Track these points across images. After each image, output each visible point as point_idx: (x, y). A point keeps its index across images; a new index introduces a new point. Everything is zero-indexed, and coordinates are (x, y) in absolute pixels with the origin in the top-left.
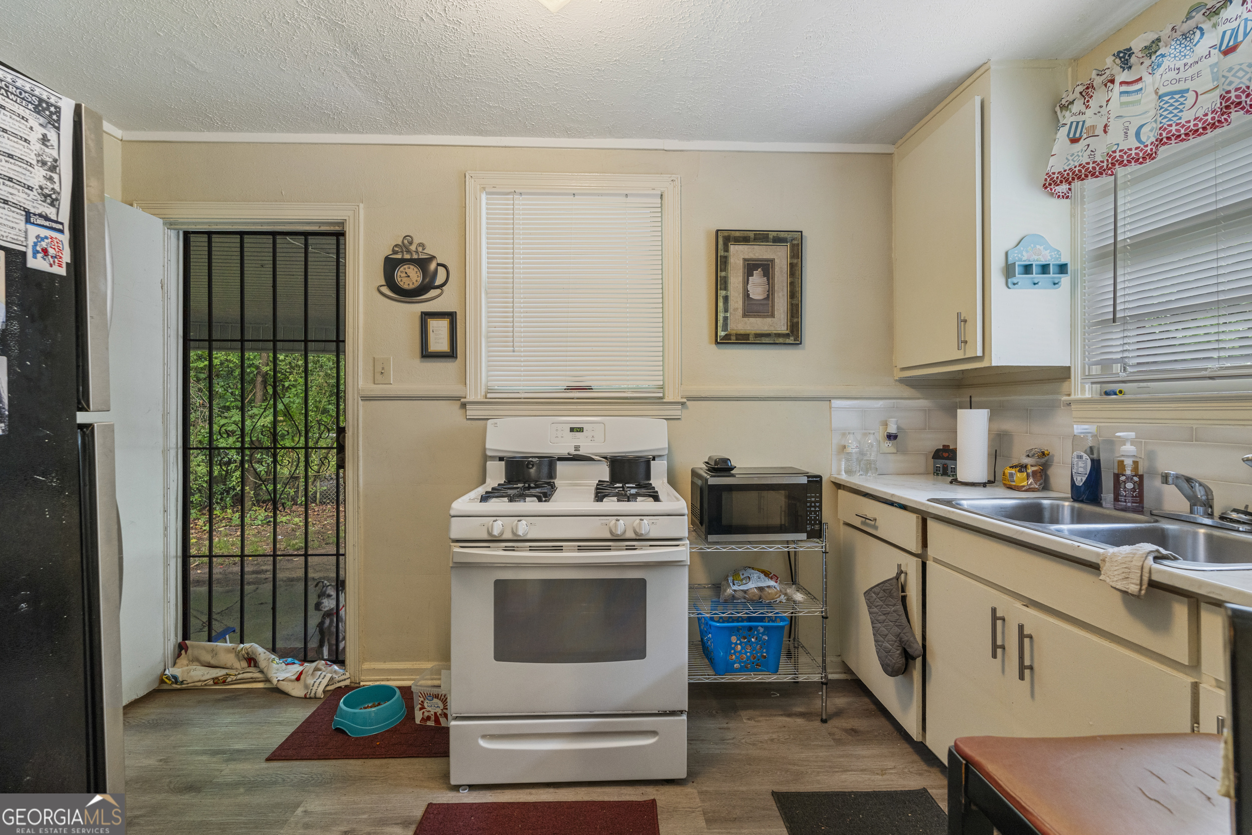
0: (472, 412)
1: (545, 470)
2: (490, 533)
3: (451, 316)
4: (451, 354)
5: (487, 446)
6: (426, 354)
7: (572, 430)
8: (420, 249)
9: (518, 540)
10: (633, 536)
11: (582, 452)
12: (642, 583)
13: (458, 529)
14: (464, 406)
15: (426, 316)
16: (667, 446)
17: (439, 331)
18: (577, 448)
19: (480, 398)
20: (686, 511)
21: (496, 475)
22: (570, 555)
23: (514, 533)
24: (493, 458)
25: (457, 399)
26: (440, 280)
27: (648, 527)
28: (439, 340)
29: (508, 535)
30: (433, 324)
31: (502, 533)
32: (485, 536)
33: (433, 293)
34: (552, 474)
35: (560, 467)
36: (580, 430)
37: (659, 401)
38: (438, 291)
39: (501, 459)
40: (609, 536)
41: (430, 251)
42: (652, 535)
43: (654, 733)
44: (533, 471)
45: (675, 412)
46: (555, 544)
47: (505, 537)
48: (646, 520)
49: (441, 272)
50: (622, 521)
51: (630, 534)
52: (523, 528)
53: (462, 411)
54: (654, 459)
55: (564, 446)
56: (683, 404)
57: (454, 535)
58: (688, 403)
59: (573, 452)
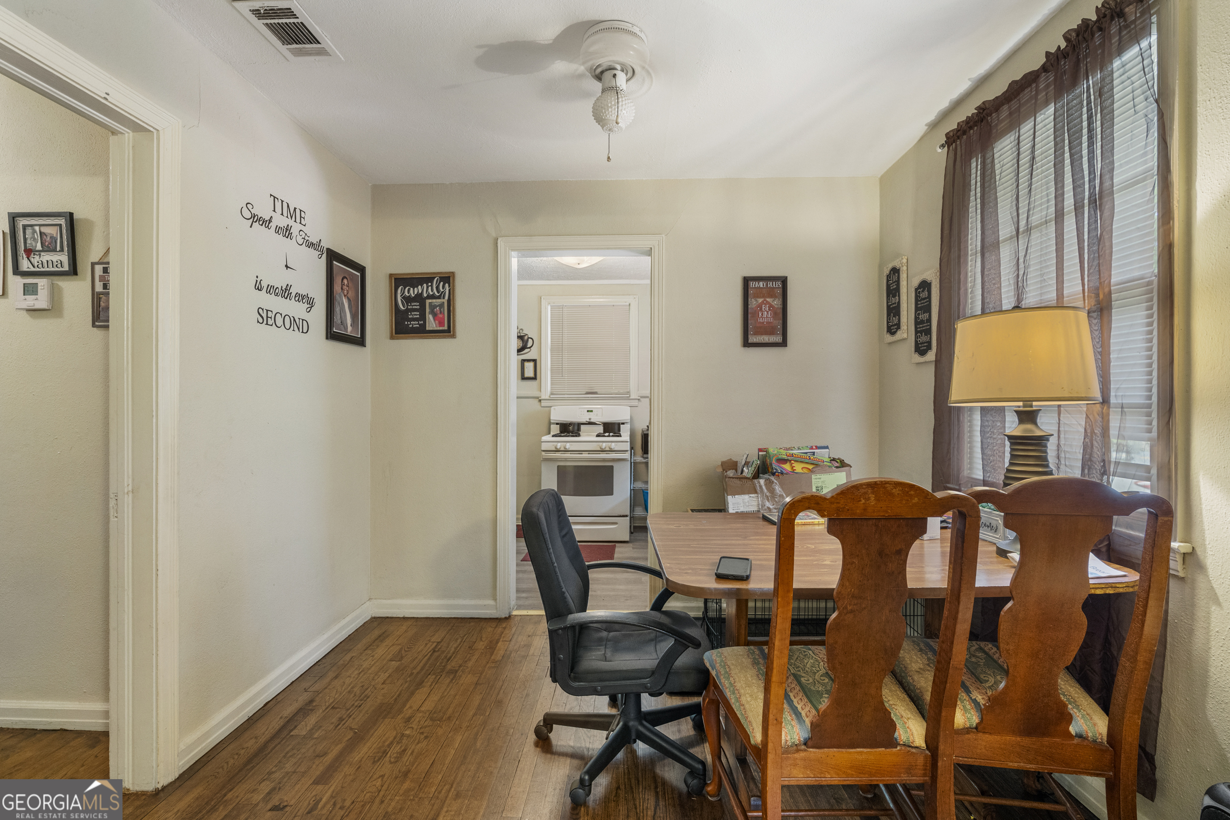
0: (544, 403)
1: (576, 428)
2: (556, 448)
3: (535, 361)
4: (534, 378)
5: (551, 418)
6: (524, 378)
7: (588, 411)
8: (521, 331)
9: (566, 451)
10: (609, 449)
11: (592, 421)
12: (612, 467)
13: (544, 446)
14: (540, 401)
15: (523, 361)
16: (629, 418)
17: (529, 367)
18: (590, 419)
19: (547, 397)
20: (629, 440)
21: (555, 429)
22: (585, 455)
23: (565, 448)
24: (553, 423)
25: (537, 398)
26: (529, 344)
27: (613, 446)
28: (529, 372)
29: (562, 449)
30: (526, 364)
31: (560, 448)
32: (554, 449)
33: (526, 350)
34: (579, 429)
35: (582, 427)
36: (592, 411)
37: (628, 398)
38: (529, 350)
39: (557, 424)
40: (599, 449)
41: (525, 332)
42: (616, 449)
43: (616, 523)
44: (571, 428)
45: (635, 403)
46: (580, 452)
47: (561, 449)
48: (613, 444)
49: (530, 341)
50: (604, 444)
51: (607, 449)
52: (568, 446)
53: (539, 403)
54: (623, 424)
55: (584, 419)
56: (639, 400)
57: (543, 449)
58: (641, 399)
59: (588, 420)
